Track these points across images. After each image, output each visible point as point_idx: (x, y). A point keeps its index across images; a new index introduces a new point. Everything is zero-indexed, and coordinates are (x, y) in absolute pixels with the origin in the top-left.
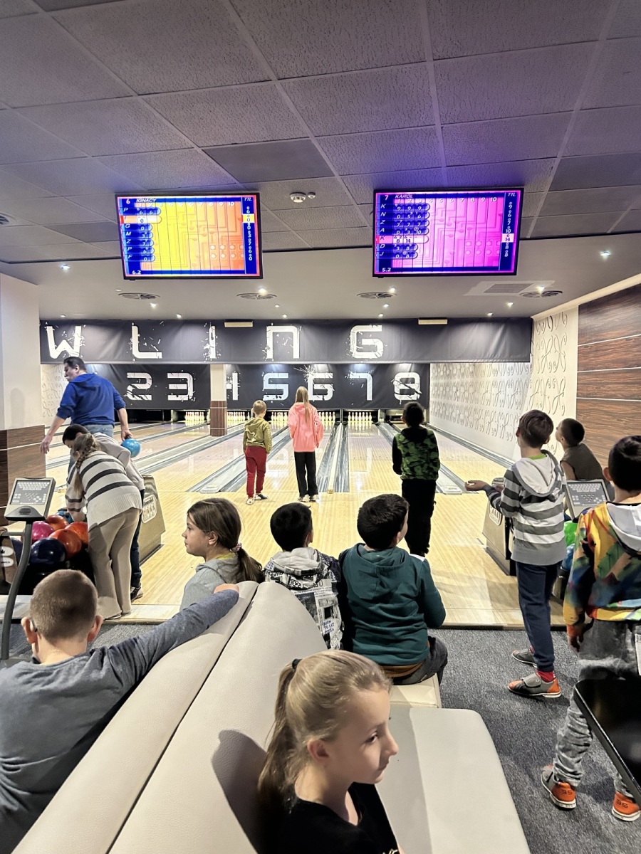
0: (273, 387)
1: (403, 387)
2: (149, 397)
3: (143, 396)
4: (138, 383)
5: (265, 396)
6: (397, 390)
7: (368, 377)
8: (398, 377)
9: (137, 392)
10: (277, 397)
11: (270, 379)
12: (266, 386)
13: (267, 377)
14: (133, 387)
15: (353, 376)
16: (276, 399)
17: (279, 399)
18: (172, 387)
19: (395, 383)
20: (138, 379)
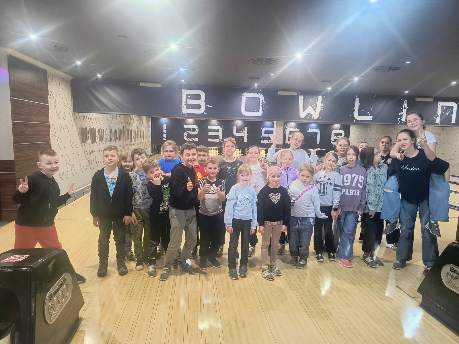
0: (267, 135)
1: (335, 138)
2: (197, 139)
3: (193, 139)
4: (190, 131)
5: (262, 141)
6: (332, 139)
7: (318, 131)
8: (334, 132)
9: (189, 136)
10: (269, 141)
11: (265, 131)
12: (263, 135)
13: (264, 130)
14: (188, 133)
15: (310, 131)
16: (268, 142)
17: (269, 142)
18: (210, 134)
19: (332, 135)
20: (190, 129)
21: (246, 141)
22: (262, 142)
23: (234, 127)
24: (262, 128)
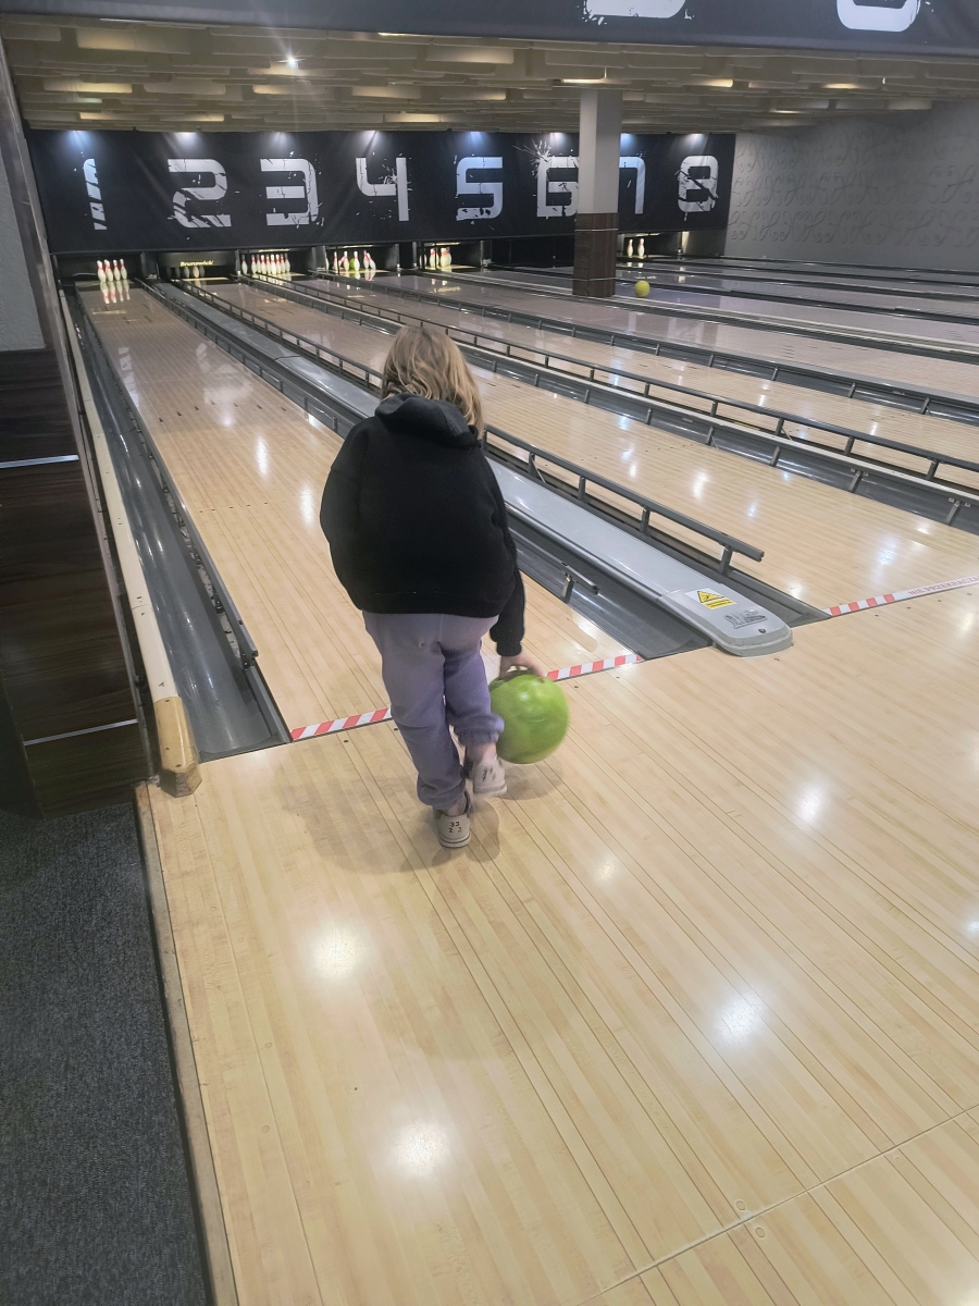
0: (474, 188)
3: (210, 218)
4: (196, 186)
5: (460, 211)
6: (682, 193)
7: (639, 163)
8: (686, 165)
9: (194, 209)
10: (482, 213)
11: (469, 172)
13: (462, 167)
16: (480, 217)
17: (485, 216)
18: (273, 193)
19: (682, 177)
20: (194, 175)
21: (404, 215)
22: (462, 215)
23: (358, 160)
24: (458, 161)
